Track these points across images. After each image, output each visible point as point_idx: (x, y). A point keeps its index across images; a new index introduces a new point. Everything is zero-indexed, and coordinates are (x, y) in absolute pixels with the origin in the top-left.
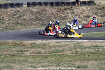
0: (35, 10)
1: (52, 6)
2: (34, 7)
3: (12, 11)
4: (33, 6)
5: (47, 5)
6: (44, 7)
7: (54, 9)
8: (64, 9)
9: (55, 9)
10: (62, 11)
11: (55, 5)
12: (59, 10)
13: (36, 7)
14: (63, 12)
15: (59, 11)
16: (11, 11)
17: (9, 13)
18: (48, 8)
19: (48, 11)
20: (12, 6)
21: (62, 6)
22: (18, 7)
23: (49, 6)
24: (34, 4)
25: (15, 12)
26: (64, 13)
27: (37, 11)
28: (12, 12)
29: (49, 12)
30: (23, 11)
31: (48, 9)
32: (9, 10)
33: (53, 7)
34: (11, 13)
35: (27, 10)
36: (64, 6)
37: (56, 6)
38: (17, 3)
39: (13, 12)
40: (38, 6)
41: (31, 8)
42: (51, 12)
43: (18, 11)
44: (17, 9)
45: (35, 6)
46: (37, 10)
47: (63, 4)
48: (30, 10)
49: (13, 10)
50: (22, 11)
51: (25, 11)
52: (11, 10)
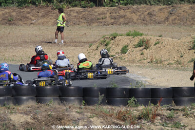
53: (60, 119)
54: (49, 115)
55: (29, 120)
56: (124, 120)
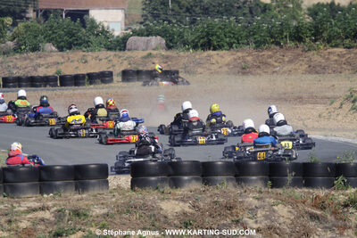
0: (178, 209)
1: (275, 185)
2: (167, 188)
3: (42, 209)
4: (163, 180)
5: (246, 181)
6: (226, 188)
7: (285, 202)
8: (346, 206)
9: (292, 202)
10: (330, 218)
11: (289, 178)
12: (314, 206)
13: (179, 192)
14: (340, 223)
15: (313, 217)
16: (34, 210)
17: (24, 224)
18: (253, 194)
19: (253, 211)
20: (41, 180)
21: (330, 185)
22: (77, 188)
23: (259, 185)
24: (171, 171)
25: (60, 214)
26: (345, 227)
27: (185, 214)
28: (41, 214)
29: (254, 217)
30: (105, 211)
31: (251, 200)
32: (24, 206)
33: (279, 191)
34: (35, 222)
35: (130, 208)
36: (346, 185)
37: (296, 184)
38: (70, 163)
39: (47, 215)
40: (192, 186)
41: (149, 196)
42: (266, 217)
43: (77, 213)
44: (72, 198)
45: (176, 184)
46: (186, 207)
47: (337, 175)
48: (144, 207)
49: (50, 204)
50: (97, 211)
51: (120, 213)
52: (37, 205)
53: (230, 208)
54: (216, 202)
55: (187, 209)
56: (323, 208)
